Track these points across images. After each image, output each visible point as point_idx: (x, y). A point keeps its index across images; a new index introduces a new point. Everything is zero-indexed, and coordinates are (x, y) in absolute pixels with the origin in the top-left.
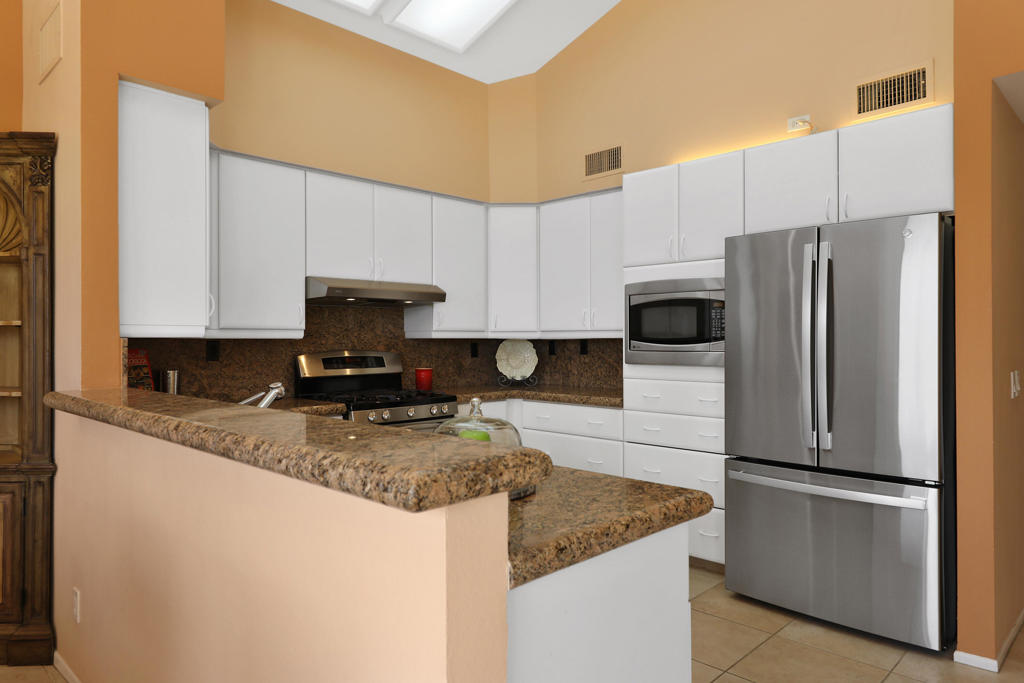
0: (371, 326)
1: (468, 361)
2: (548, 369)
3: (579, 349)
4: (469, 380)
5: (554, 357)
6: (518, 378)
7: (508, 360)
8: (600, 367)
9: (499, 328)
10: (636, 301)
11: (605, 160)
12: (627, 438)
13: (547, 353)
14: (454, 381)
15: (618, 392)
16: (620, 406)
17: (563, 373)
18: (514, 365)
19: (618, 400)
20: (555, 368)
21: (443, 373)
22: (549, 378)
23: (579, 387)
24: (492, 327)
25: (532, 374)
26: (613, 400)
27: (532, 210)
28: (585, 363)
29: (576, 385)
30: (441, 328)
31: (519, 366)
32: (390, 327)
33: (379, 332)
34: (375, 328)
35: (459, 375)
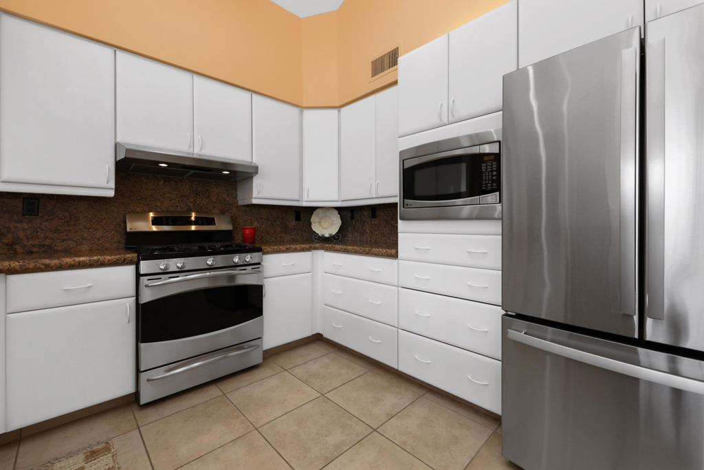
0: (206, 195)
1: (292, 223)
2: (350, 229)
3: (371, 215)
4: (293, 237)
5: (354, 221)
6: (327, 235)
7: (320, 223)
8: (385, 227)
9: (310, 199)
10: (408, 164)
11: (386, 61)
12: (401, 284)
13: (349, 219)
14: (281, 237)
15: (395, 245)
16: (395, 256)
17: (360, 232)
18: (324, 226)
19: (394, 251)
20: (354, 229)
21: (272, 231)
22: (350, 235)
23: (370, 241)
24: (305, 198)
25: (337, 233)
26: (390, 251)
27: (335, 112)
28: (375, 225)
29: (368, 240)
30: (260, 196)
31: (327, 226)
32: (225, 196)
33: (214, 199)
34: (210, 196)
35: (286, 233)
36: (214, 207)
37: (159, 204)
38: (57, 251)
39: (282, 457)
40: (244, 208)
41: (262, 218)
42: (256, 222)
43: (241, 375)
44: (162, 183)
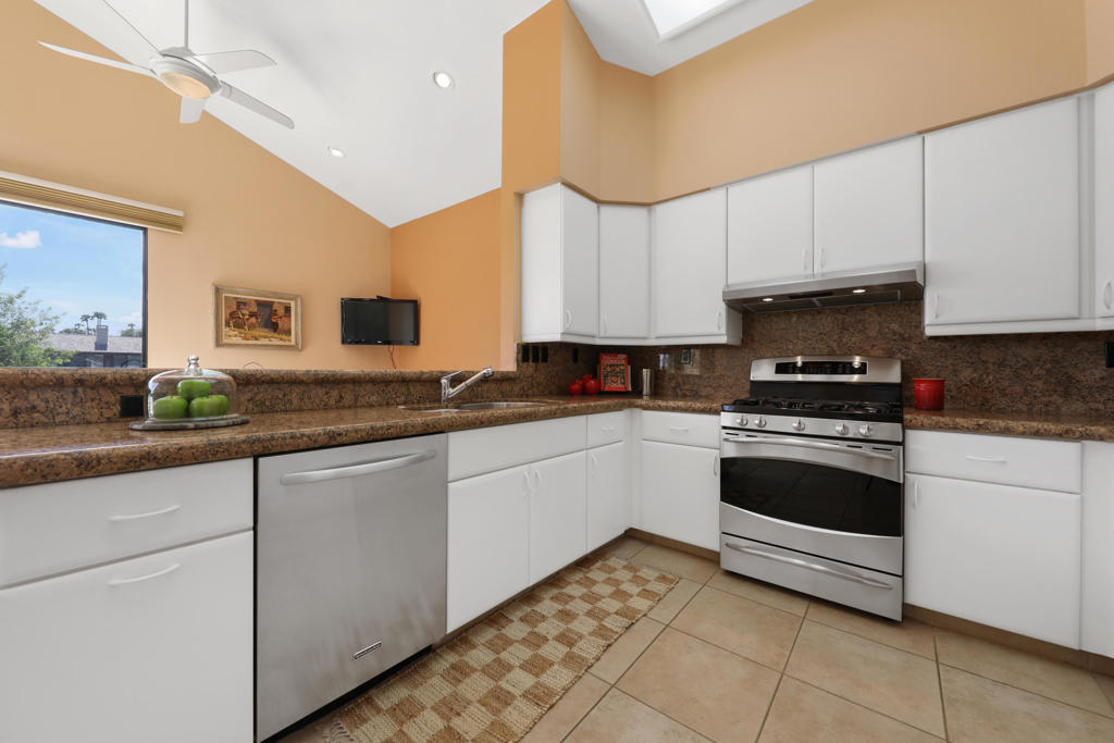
4: (1096, 405)
32: (895, 326)
33: (873, 333)
34: (866, 329)
35: (1066, 394)
36: (873, 346)
37: (791, 347)
38: (700, 397)
39: (766, 718)
40: (937, 345)
41: (986, 362)
42: (970, 370)
43: (852, 616)
44: (794, 319)
